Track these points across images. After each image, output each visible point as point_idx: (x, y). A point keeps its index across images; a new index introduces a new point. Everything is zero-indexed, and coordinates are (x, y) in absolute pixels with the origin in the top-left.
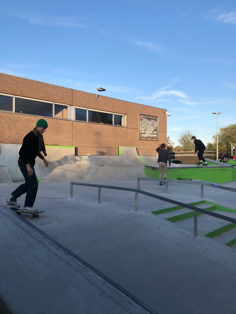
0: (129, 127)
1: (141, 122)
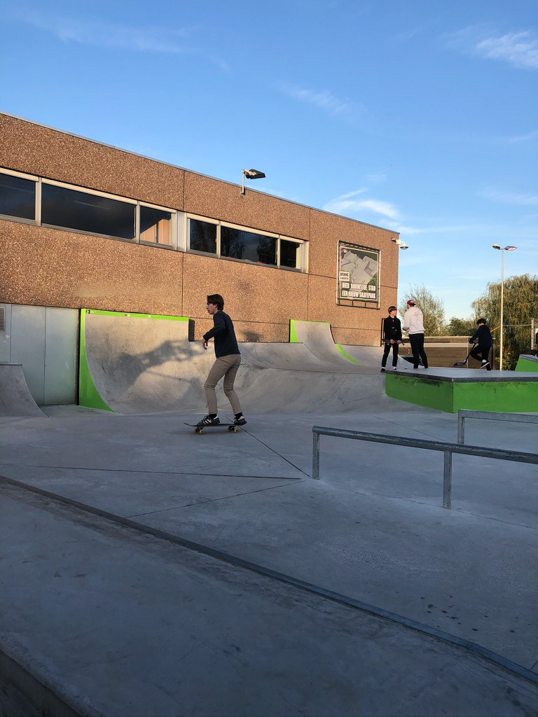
0: (313, 272)
1: (343, 261)
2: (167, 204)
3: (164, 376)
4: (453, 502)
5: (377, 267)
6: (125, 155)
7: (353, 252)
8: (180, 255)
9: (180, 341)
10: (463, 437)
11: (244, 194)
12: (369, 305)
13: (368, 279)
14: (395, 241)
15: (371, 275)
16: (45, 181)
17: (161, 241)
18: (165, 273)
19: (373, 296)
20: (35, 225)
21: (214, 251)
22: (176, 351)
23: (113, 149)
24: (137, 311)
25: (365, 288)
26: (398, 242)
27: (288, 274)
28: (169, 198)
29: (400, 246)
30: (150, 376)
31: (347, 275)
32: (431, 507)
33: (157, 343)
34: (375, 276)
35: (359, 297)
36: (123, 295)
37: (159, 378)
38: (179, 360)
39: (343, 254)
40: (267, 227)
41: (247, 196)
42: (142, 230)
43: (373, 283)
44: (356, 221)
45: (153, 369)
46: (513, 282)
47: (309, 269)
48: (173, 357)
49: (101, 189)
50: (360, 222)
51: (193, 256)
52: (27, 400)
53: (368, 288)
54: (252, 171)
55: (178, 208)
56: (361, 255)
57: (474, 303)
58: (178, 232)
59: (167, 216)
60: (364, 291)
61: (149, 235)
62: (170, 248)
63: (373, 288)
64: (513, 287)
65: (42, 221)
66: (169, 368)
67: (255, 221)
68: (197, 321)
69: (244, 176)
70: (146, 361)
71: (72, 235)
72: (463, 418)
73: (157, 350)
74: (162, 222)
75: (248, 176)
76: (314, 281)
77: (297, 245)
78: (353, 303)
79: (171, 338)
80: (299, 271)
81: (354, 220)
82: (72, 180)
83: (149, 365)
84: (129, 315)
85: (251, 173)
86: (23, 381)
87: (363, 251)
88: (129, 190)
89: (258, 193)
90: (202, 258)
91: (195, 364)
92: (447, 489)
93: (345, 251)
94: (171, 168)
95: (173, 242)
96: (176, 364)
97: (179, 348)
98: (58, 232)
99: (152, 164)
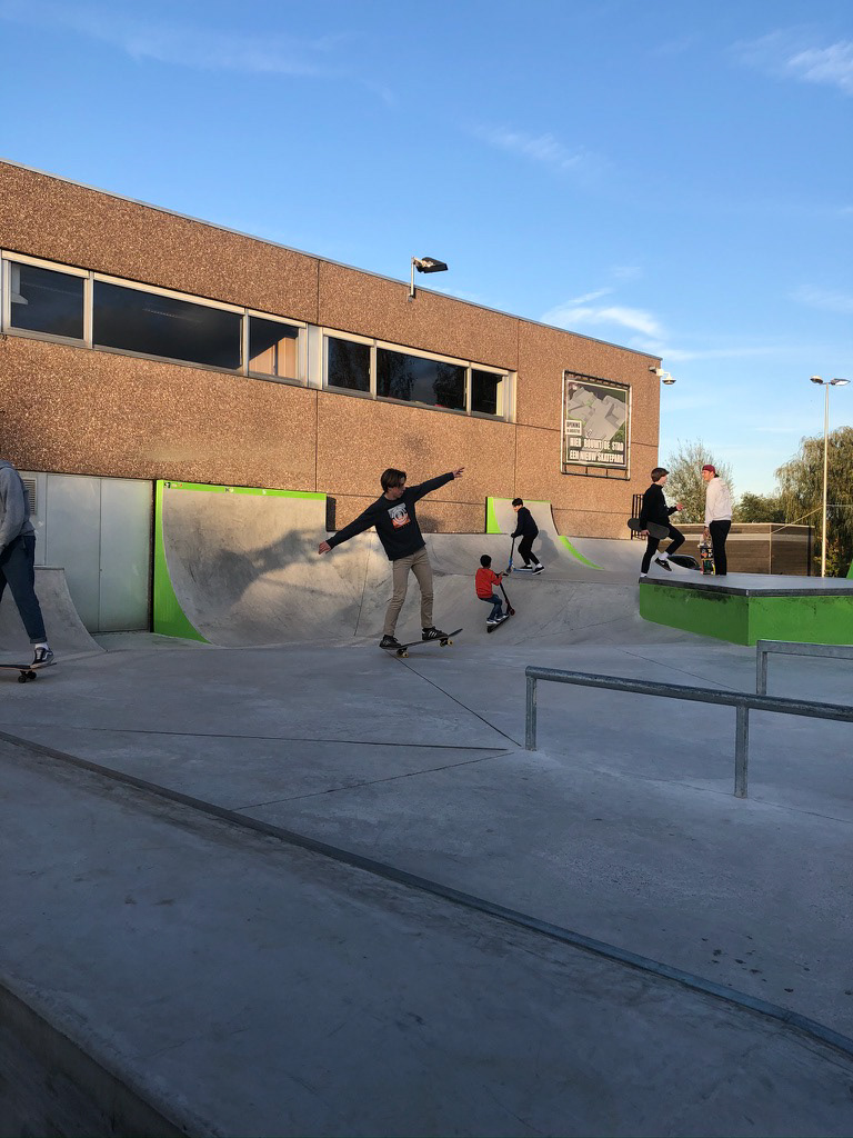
0: (524, 420)
1: (572, 403)
2: (292, 314)
3: (288, 585)
4: (751, 787)
5: (626, 414)
6: (226, 235)
7: (588, 389)
8: (313, 394)
9: (313, 531)
10: (764, 684)
11: (414, 296)
12: (612, 473)
13: (612, 432)
14: (654, 371)
15: (616, 426)
16: (99, 277)
17: (282, 373)
18: (289, 423)
19: (619, 459)
20: (83, 348)
21: (366, 387)
22: (307, 547)
23: (206, 226)
24: (245, 483)
25: (607, 447)
26: (660, 372)
27: (484, 424)
28: (295, 304)
29: (662, 379)
30: (266, 586)
31: (577, 425)
32: (714, 794)
33: (277, 534)
34: (622, 428)
35: (597, 461)
36: (222, 458)
37: (279, 590)
38: (311, 561)
39: (572, 392)
40: (450, 349)
41: (418, 300)
42: (252, 355)
43: (619, 438)
44: (592, 340)
45: (269, 576)
46: (843, 436)
47: (517, 417)
48: (302, 557)
49: (188, 289)
50: (598, 341)
51: (333, 396)
52: (72, 625)
53: (611, 447)
54: (427, 259)
55: (309, 319)
56: (600, 394)
57: (780, 470)
58: (310, 357)
59: (292, 332)
60: (606, 452)
61: (264, 362)
62: (296, 384)
63: (620, 447)
64: (842, 445)
65: (95, 342)
66: (295, 573)
67: (431, 340)
68: (339, 500)
69: (413, 269)
70: (260, 563)
71: (141, 362)
72: (765, 653)
73: (275, 545)
74: (283, 343)
75: (421, 269)
76: (524, 434)
77: (498, 378)
78: (588, 470)
79: (299, 526)
80: (501, 420)
81: (588, 339)
82: (142, 275)
83: (264, 570)
84: (232, 490)
85: (424, 264)
86: (65, 595)
87: (604, 388)
88: (231, 291)
89: (437, 295)
90: (347, 399)
91: (337, 567)
92: (741, 768)
93: (575, 388)
94: (298, 256)
95: (302, 374)
96: (306, 566)
97: (310, 542)
98: (119, 359)
99: (268, 250)
